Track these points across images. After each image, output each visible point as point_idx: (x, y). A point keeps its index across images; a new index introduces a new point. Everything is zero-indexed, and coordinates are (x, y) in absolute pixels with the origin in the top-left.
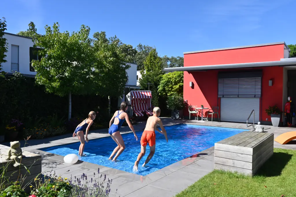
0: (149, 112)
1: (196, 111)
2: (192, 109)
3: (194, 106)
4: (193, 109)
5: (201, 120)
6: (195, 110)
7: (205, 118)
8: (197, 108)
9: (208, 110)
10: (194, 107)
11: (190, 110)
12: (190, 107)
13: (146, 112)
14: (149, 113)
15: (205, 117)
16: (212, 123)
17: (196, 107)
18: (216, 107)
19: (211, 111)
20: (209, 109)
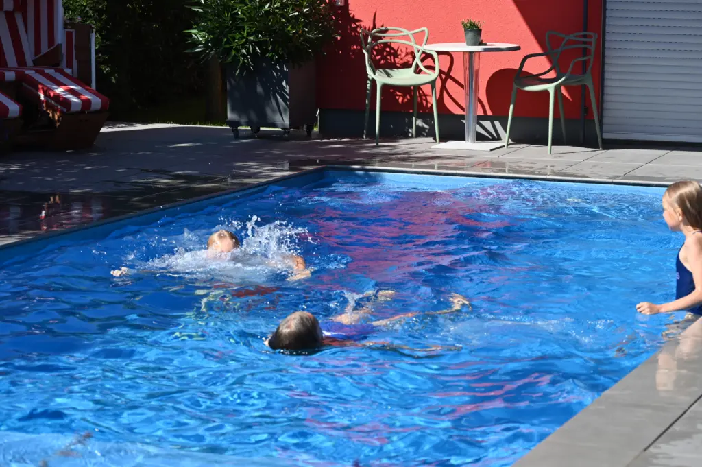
0: (60, 84)
1: (418, 71)
2: (388, 58)
3: (406, 32)
4: (395, 54)
5: (462, 137)
6: (407, 65)
7: (487, 124)
8: (431, 48)
9: (513, 62)
10: (401, 37)
11: (376, 66)
12: (376, 38)
13: (35, 84)
14: (60, 90)
15: (485, 117)
16: (550, 158)
17: (419, 38)
18: (572, 37)
19: (540, 65)
20: (519, 55)
